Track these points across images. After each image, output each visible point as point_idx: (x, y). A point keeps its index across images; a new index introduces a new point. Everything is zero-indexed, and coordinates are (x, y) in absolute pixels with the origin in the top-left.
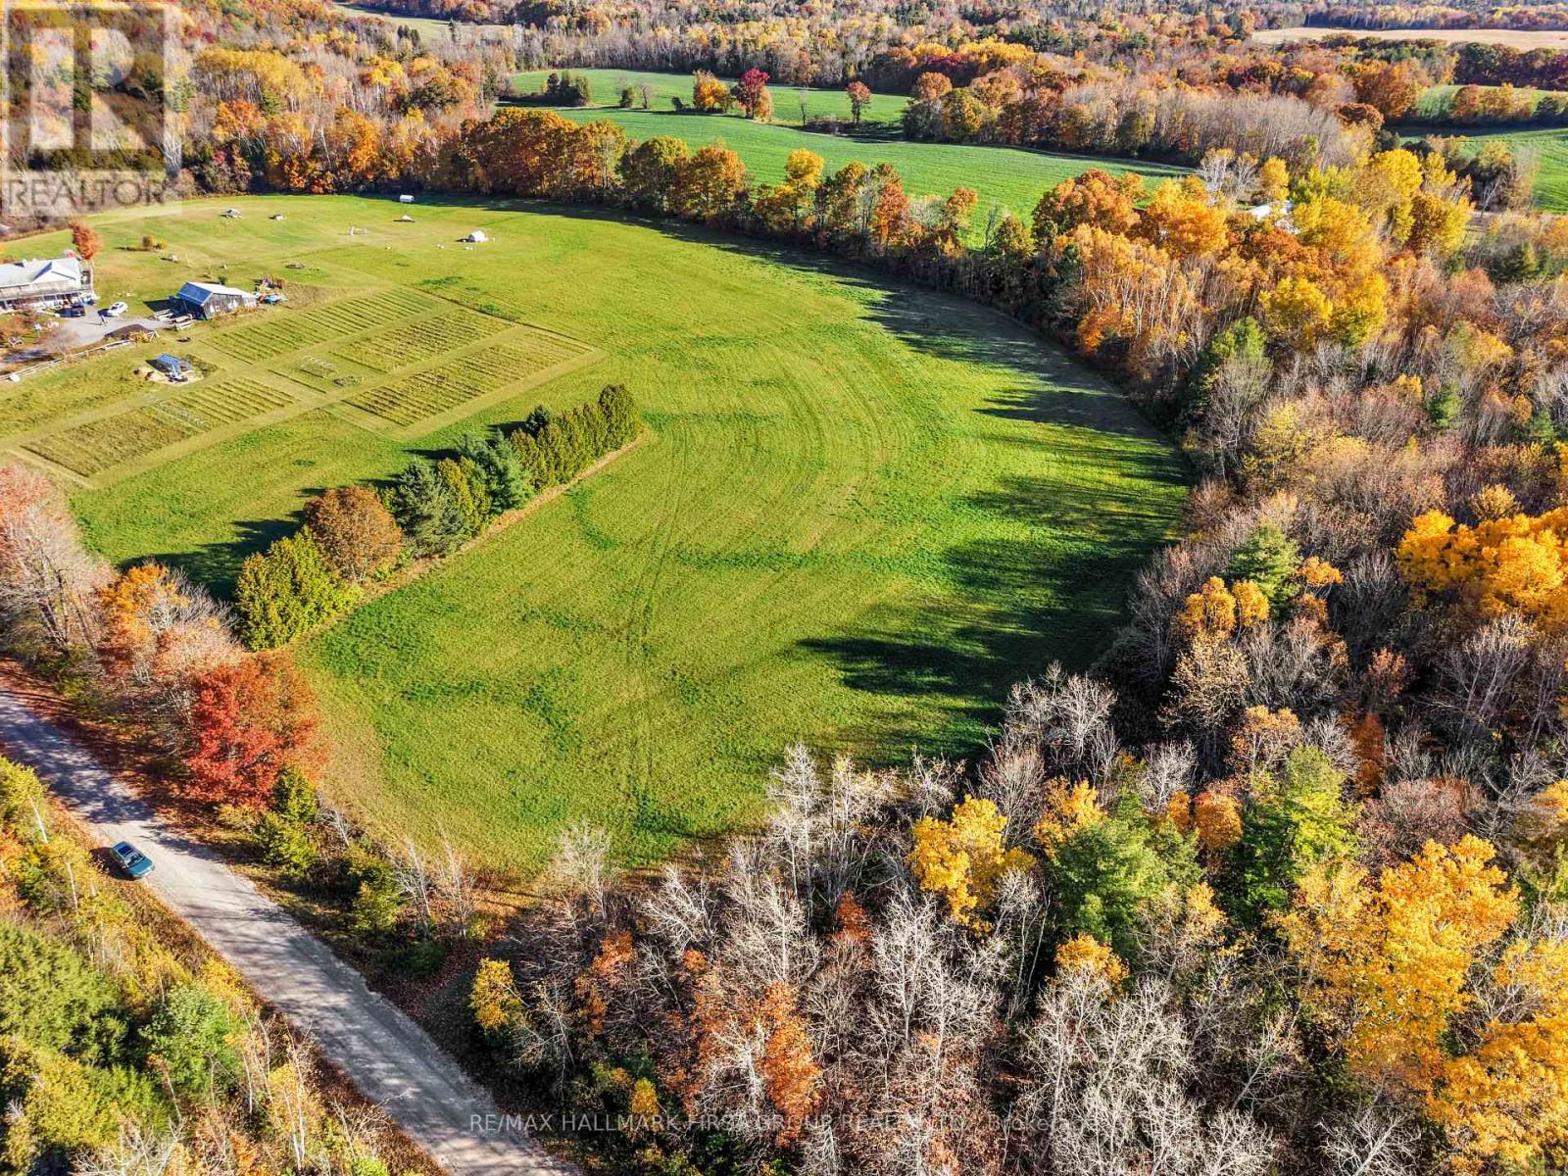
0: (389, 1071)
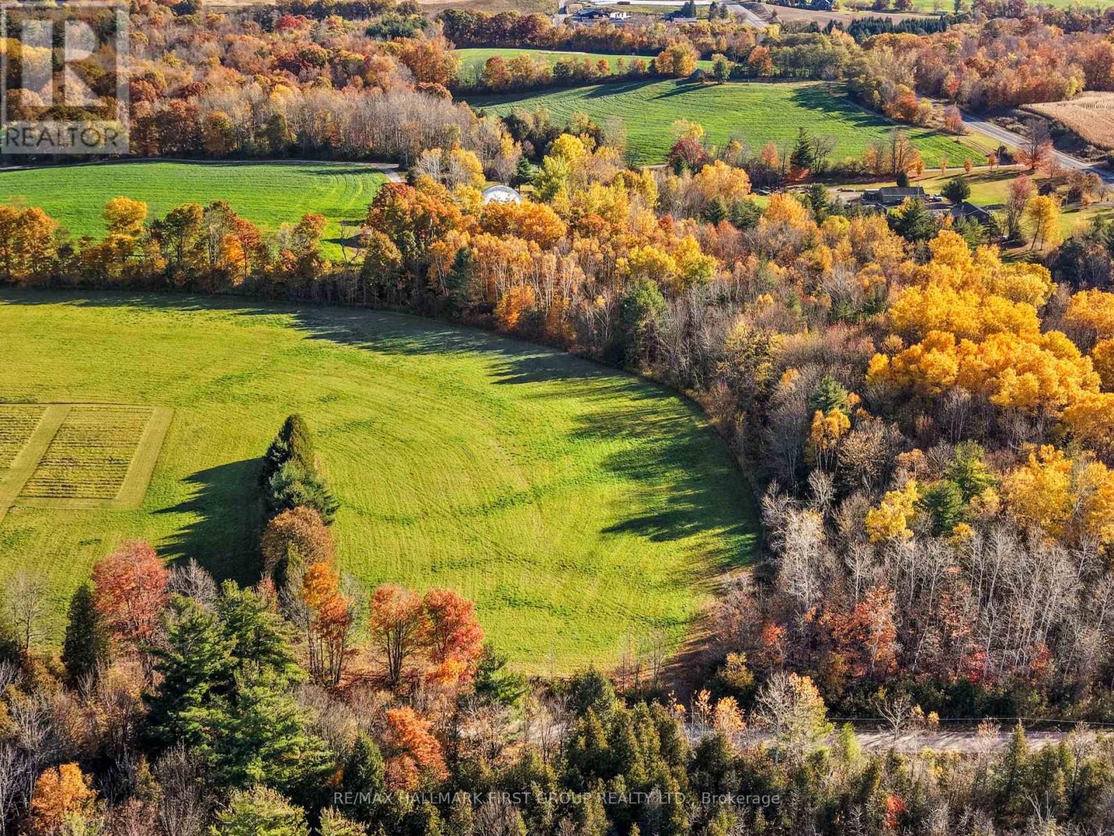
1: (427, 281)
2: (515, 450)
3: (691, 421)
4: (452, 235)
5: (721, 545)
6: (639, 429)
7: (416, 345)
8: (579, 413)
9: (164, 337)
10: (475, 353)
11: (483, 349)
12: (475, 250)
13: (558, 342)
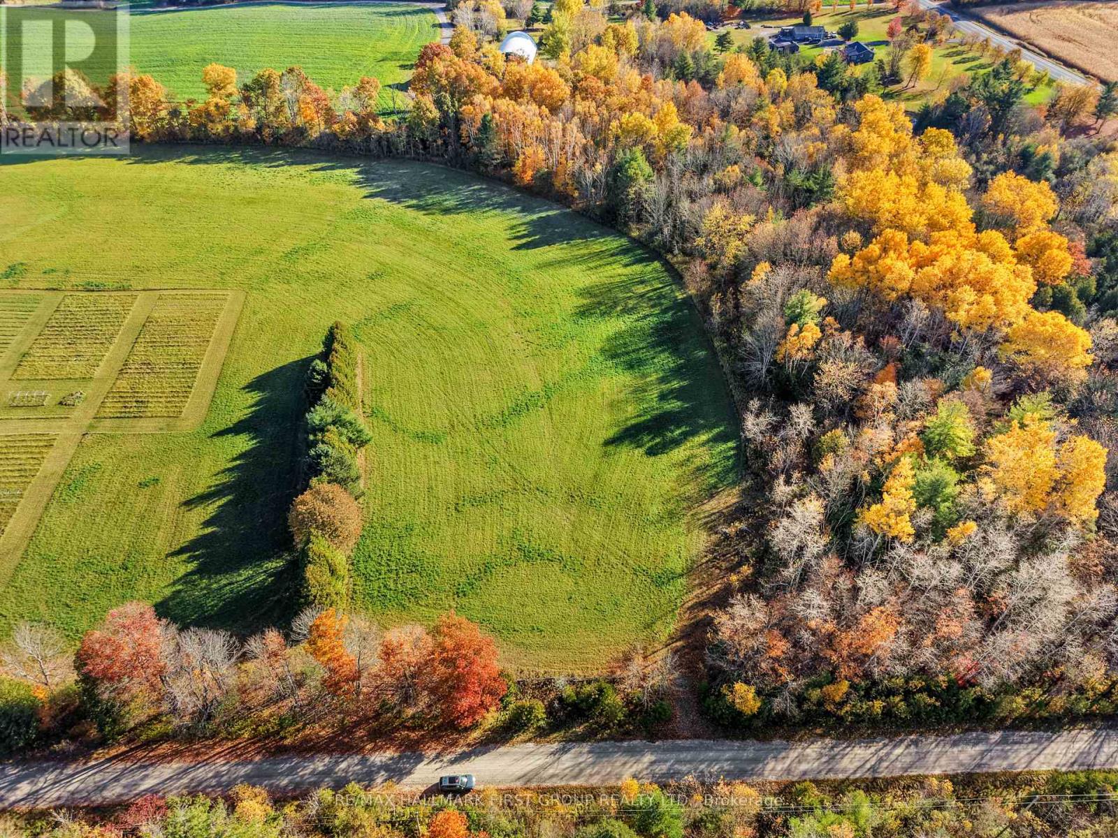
0: (708, 766)
1: (460, 137)
2: (530, 337)
3: (672, 291)
4: (478, 98)
5: (707, 460)
6: (631, 303)
7: (451, 203)
8: (581, 286)
9: (251, 202)
10: (498, 211)
11: (504, 206)
12: (496, 116)
13: (562, 199)
